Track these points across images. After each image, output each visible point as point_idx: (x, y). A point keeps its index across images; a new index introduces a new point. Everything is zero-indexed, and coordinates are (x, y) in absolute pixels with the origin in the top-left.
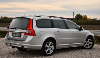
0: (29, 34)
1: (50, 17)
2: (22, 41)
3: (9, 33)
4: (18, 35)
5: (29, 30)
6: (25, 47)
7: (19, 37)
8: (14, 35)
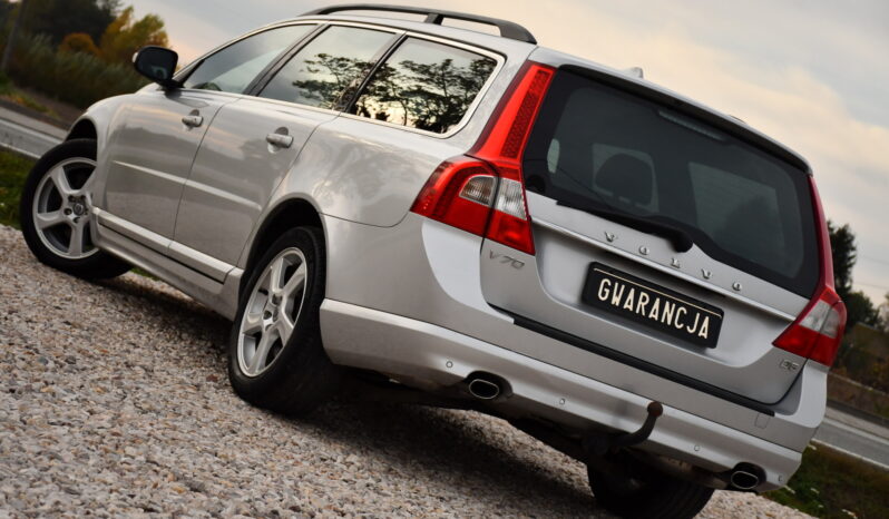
8: (616, 300)
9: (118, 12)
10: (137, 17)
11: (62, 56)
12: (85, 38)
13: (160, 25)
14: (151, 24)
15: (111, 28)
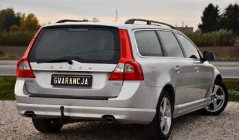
0: (124, 77)
1: (149, 23)
2: (106, 98)
3: (35, 77)
4: (81, 81)
5: (126, 63)
6: (117, 117)
7: (84, 86)
8: (59, 82)
9: (21, 16)
10: (27, 15)
11: (11, 34)
12: (16, 26)
13: (33, 16)
14: (31, 16)
15: (21, 21)
